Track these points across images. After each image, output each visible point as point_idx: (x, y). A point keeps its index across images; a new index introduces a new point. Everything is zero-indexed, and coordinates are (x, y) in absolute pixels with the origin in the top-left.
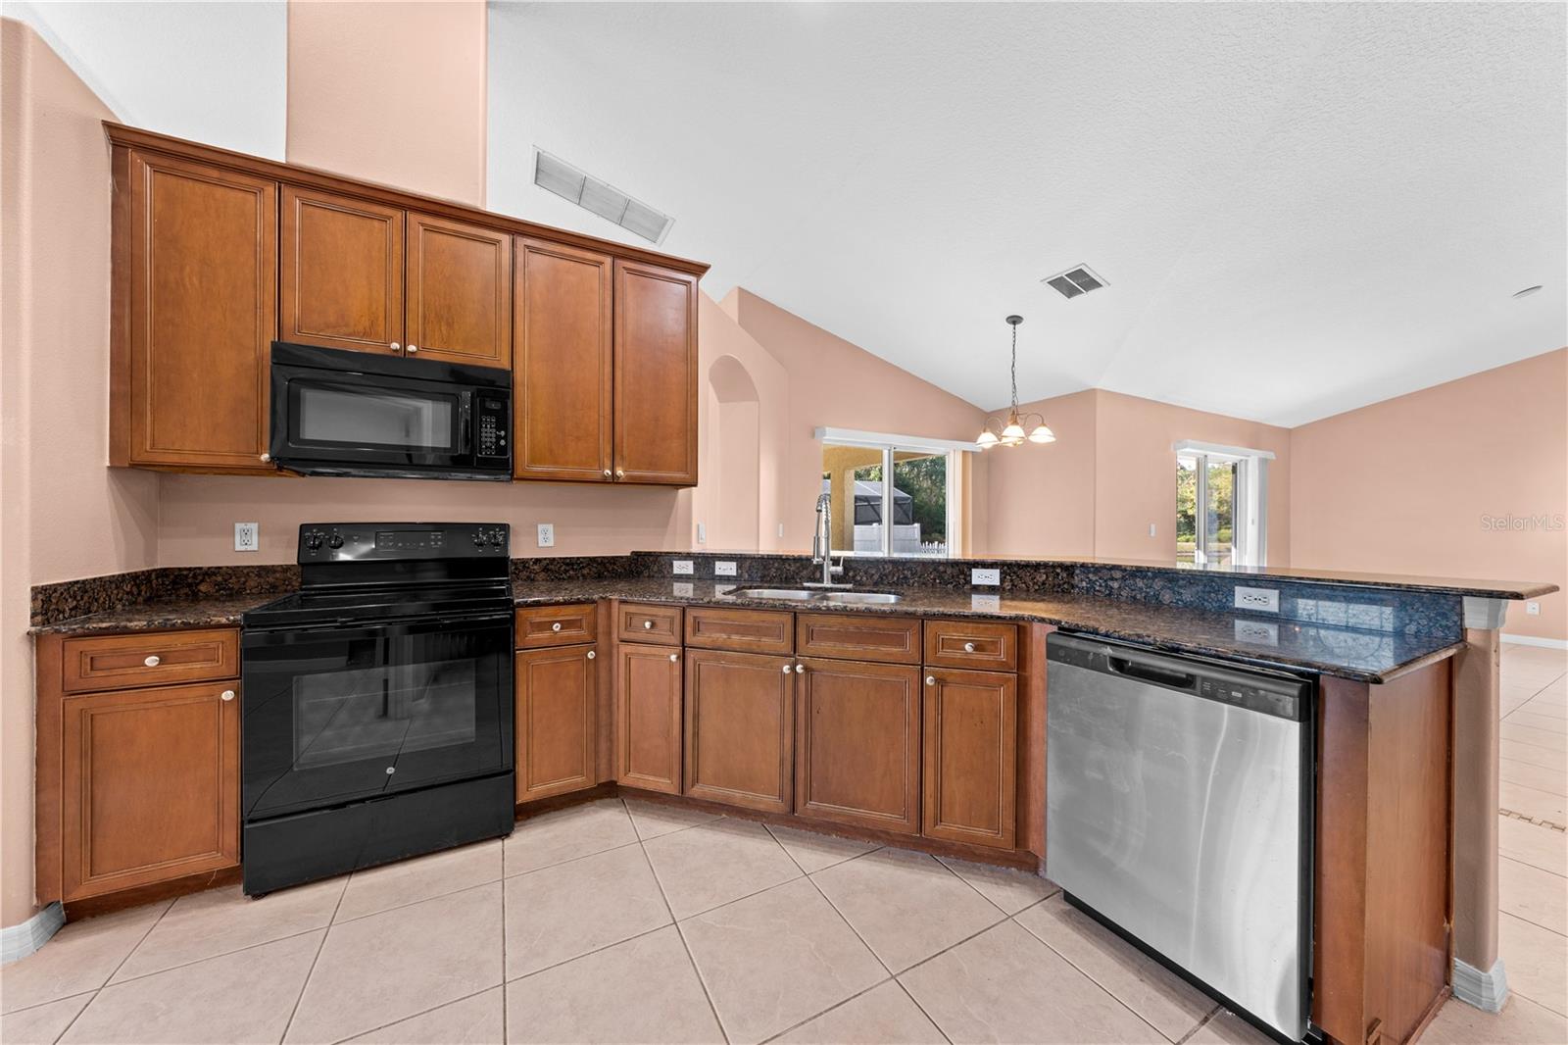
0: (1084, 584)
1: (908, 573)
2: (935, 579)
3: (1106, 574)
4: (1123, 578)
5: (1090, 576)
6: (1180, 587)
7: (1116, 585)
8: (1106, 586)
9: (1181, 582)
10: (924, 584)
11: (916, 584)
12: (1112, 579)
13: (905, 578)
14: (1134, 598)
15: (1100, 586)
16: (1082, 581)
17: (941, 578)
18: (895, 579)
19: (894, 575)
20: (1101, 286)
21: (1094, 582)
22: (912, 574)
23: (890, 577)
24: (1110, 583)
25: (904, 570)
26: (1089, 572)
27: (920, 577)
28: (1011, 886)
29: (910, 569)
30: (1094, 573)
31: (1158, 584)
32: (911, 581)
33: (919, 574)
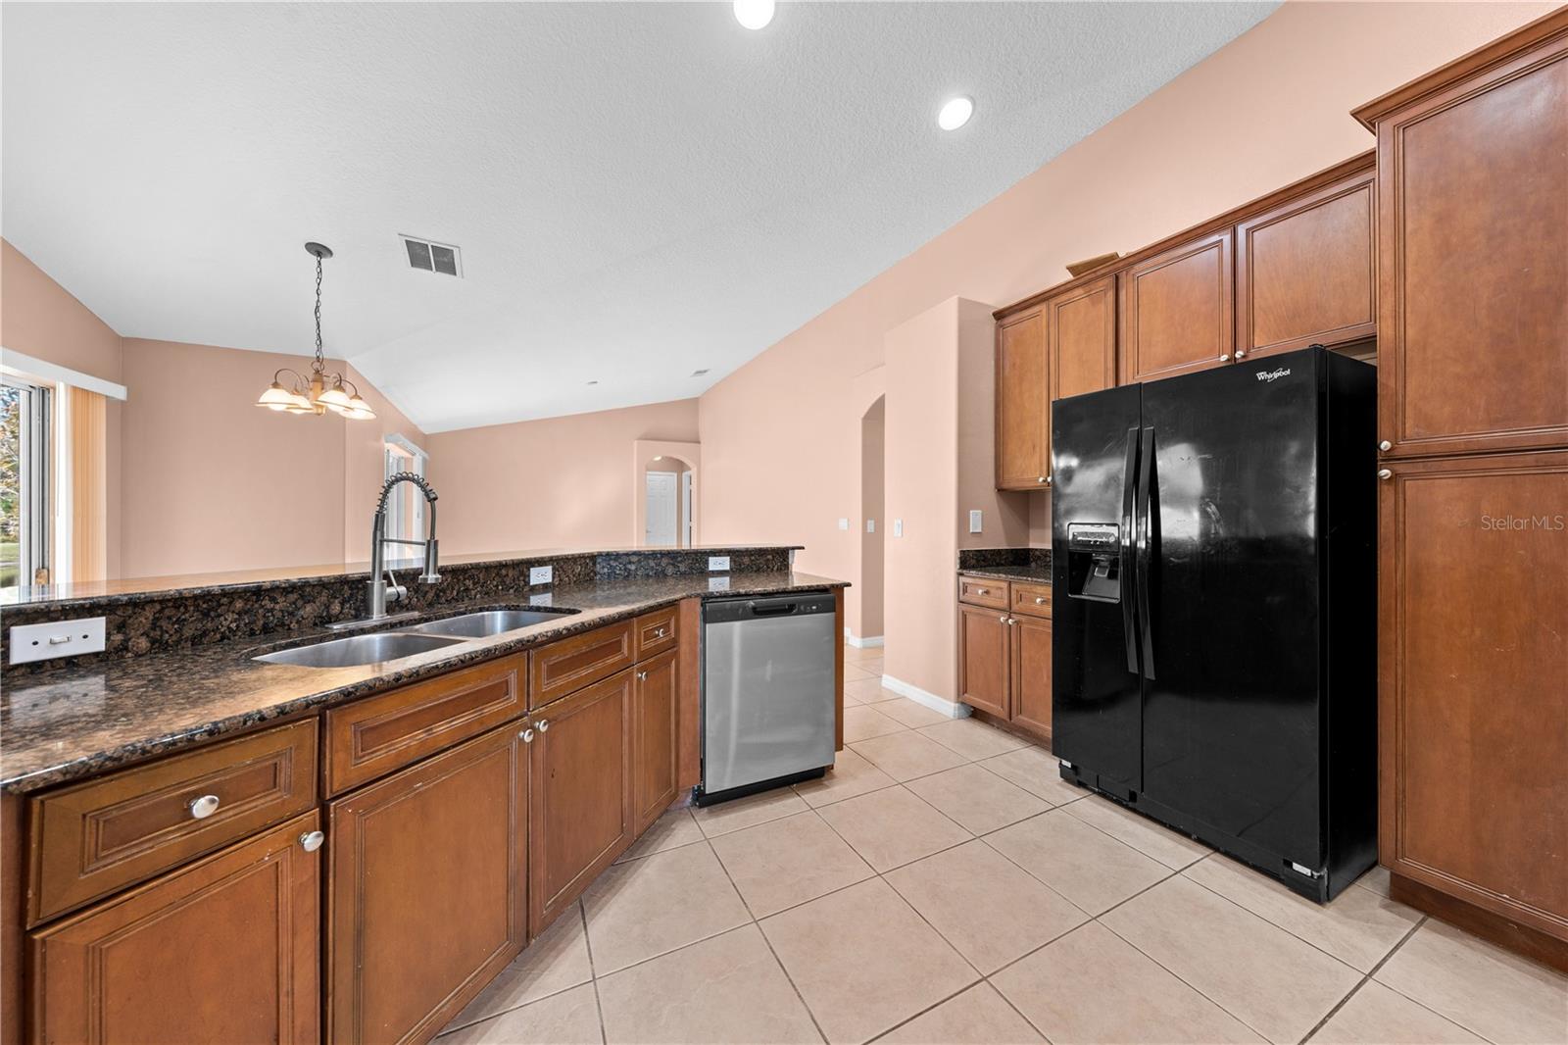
0: (606, 570)
1: (469, 583)
2: (497, 586)
3: (625, 559)
4: (639, 561)
5: (612, 562)
6: (679, 562)
7: (633, 567)
8: (625, 569)
9: (679, 559)
10: (486, 594)
11: (478, 596)
12: (630, 563)
13: (467, 590)
14: (648, 575)
15: (620, 569)
16: (603, 567)
17: (503, 582)
18: (455, 593)
19: (453, 589)
20: (455, 274)
21: (615, 568)
22: (474, 584)
23: (448, 592)
24: (629, 566)
25: (465, 579)
26: (611, 559)
27: (482, 586)
28: (674, 829)
29: (471, 577)
30: (615, 560)
31: (664, 561)
32: (473, 592)
33: (482, 581)
